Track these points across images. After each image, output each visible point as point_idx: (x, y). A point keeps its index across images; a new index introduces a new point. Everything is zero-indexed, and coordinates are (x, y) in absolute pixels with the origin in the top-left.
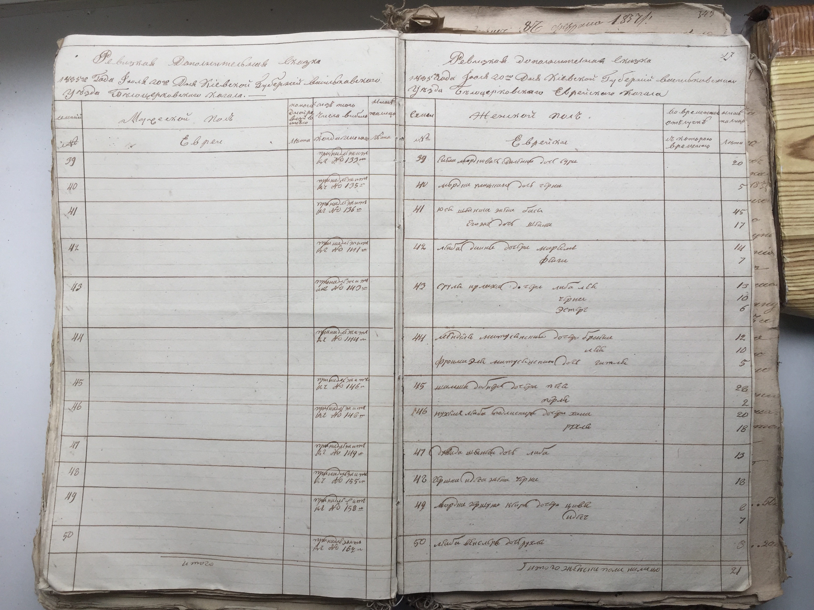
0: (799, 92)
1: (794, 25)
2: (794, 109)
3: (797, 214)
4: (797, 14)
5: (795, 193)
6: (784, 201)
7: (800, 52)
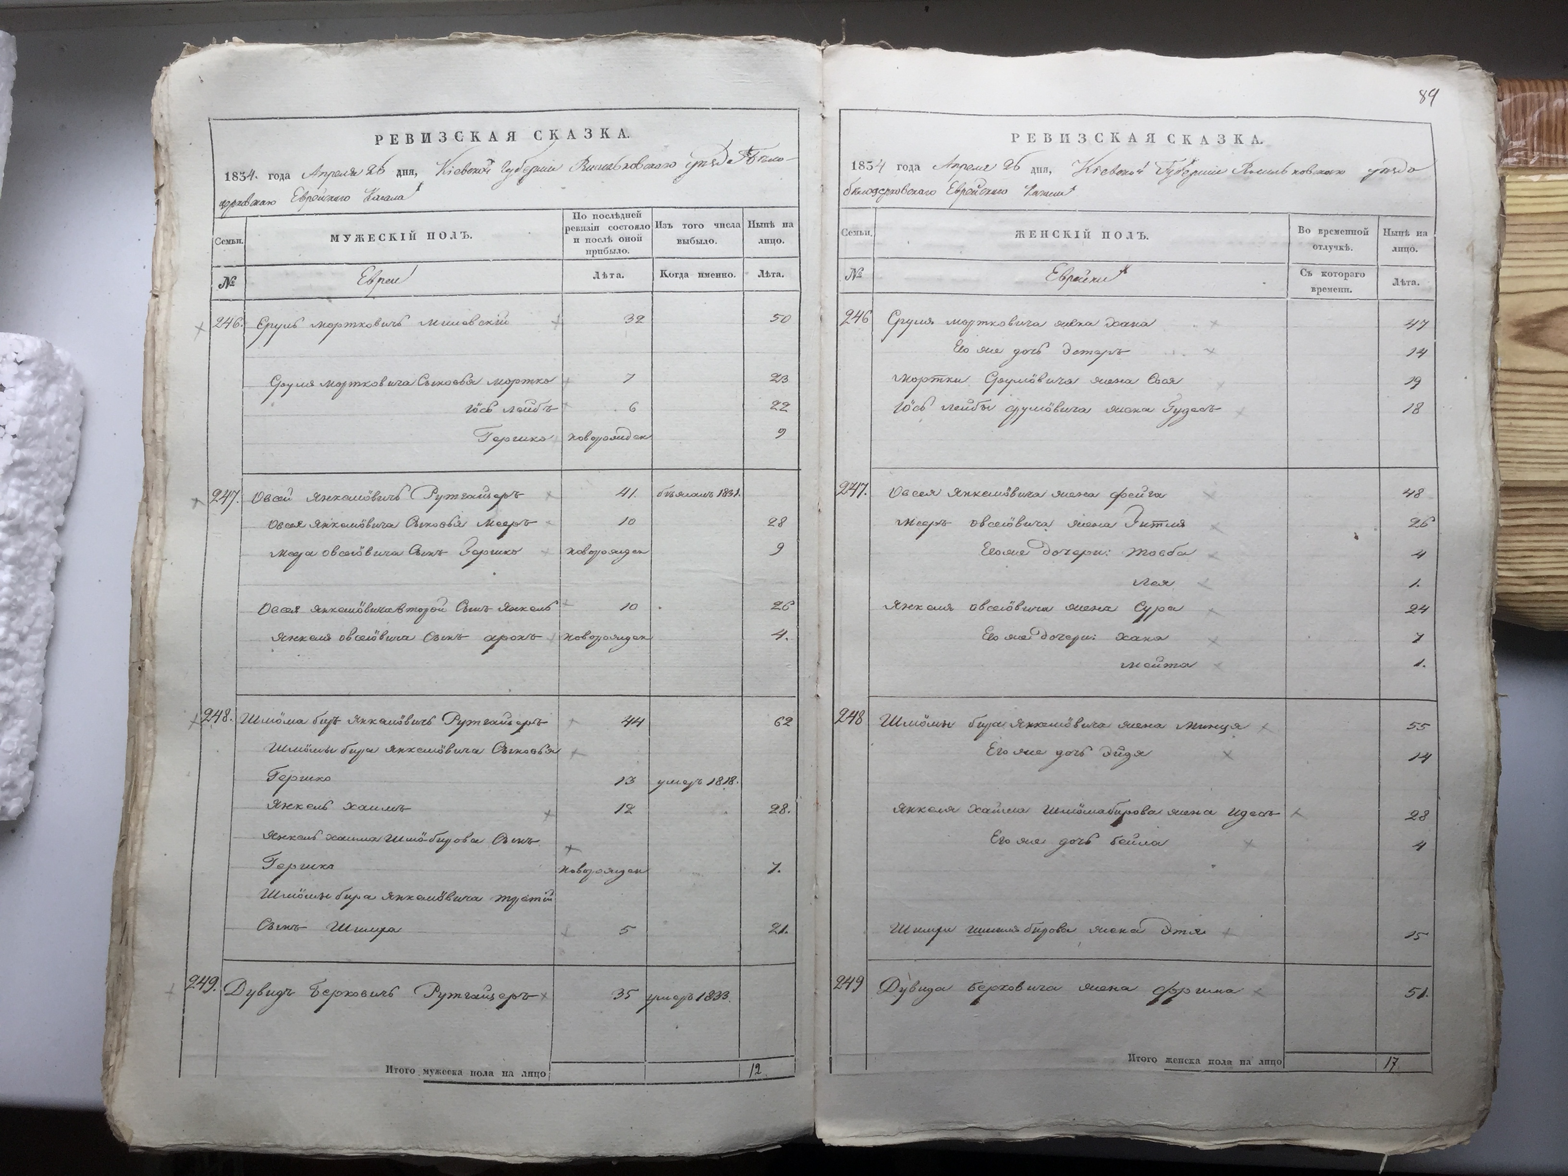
0: (1538, 229)
1: (1537, 113)
2: (1528, 259)
3: (1523, 442)
4: (1544, 94)
5: (1522, 407)
6: (1500, 418)
7: (1546, 161)
